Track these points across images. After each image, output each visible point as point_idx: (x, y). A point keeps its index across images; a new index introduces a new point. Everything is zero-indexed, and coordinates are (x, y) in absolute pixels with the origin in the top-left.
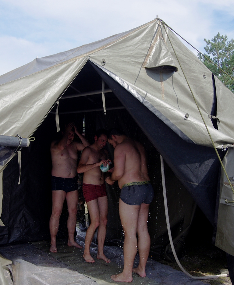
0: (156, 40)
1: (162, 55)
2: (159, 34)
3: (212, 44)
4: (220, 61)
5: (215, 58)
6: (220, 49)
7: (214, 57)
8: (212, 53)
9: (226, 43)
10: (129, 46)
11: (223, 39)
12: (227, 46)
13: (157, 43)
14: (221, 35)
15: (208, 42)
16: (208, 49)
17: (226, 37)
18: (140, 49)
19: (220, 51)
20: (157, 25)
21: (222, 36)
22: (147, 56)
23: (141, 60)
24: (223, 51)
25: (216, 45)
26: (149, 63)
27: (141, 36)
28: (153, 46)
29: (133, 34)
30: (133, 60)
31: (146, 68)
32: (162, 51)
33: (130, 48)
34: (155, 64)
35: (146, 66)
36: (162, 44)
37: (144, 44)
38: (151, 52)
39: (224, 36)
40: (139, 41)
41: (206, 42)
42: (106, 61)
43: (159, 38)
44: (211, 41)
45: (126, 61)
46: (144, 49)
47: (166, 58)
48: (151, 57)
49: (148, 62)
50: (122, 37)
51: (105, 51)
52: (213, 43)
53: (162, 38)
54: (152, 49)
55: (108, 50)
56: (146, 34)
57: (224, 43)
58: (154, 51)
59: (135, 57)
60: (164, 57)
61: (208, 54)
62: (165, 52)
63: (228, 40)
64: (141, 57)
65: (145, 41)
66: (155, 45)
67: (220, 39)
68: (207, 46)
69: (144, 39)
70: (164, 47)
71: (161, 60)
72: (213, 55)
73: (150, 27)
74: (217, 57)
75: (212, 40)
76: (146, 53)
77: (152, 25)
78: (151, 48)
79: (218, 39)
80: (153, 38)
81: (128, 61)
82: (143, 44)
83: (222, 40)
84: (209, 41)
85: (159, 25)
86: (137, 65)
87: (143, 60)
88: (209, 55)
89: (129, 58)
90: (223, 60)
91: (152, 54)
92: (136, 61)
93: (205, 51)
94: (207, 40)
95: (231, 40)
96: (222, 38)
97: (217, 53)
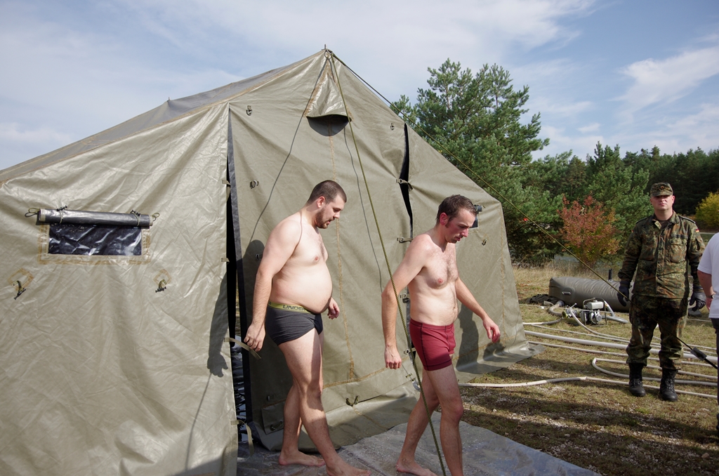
0: (323, 80)
1: (330, 99)
2: (327, 71)
3: (439, 75)
4: (450, 100)
5: (443, 95)
6: (450, 82)
7: (441, 94)
8: (438, 88)
9: (459, 73)
10: (285, 88)
11: (455, 68)
12: (461, 79)
13: (324, 83)
14: (451, 63)
15: (434, 73)
16: (433, 83)
17: (459, 65)
18: (300, 92)
19: (450, 86)
20: (325, 58)
21: (454, 63)
22: (310, 101)
23: (303, 107)
24: (455, 86)
25: (444, 77)
26: (313, 111)
27: (301, 75)
28: (318, 88)
29: (290, 72)
30: (290, 107)
31: (308, 117)
32: (331, 94)
33: (286, 90)
34: (320, 112)
35: (308, 115)
36: (331, 85)
37: (306, 85)
38: (315, 95)
39: (456, 63)
40: (300, 81)
41: (431, 72)
42: (252, 109)
43: (326, 76)
44: (437, 71)
45: (281, 108)
46: (306, 92)
47: (335, 105)
48: (315, 102)
49: (311, 109)
50: (275, 77)
51: (251, 95)
52: (441, 73)
53: (332, 75)
54: (317, 92)
55: (256, 94)
56: (308, 72)
57: (456, 74)
58: (319, 94)
59: (293, 103)
60: (333, 103)
61: (434, 89)
62: (335, 96)
63: (462, 70)
64: (302, 103)
65: (307, 81)
66: (321, 87)
67: (451, 67)
68: (431, 78)
69: (306, 79)
70: (333, 89)
71: (328, 107)
72: (441, 91)
73: (314, 62)
74: (445, 94)
75: (439, 70)
76: (309, 98)
77: (317, 58)
78: (315, 90)
79: (447, 68)
80: (319, 77)
81: (284, 108)
82: (304, 85)
83: (453, 69)
84: (434, 71)
85: (327, 59)
86: (296, 114)
87: (305, 107)
88: (434, 92)
89: (285, 104)
90: (454, 98)
91: (317, 98)
92: (294, 108)
93: (429, 85)
94: (432, 70)
95: (466, 70)
96: (454, 65)
97: (446, 88)
